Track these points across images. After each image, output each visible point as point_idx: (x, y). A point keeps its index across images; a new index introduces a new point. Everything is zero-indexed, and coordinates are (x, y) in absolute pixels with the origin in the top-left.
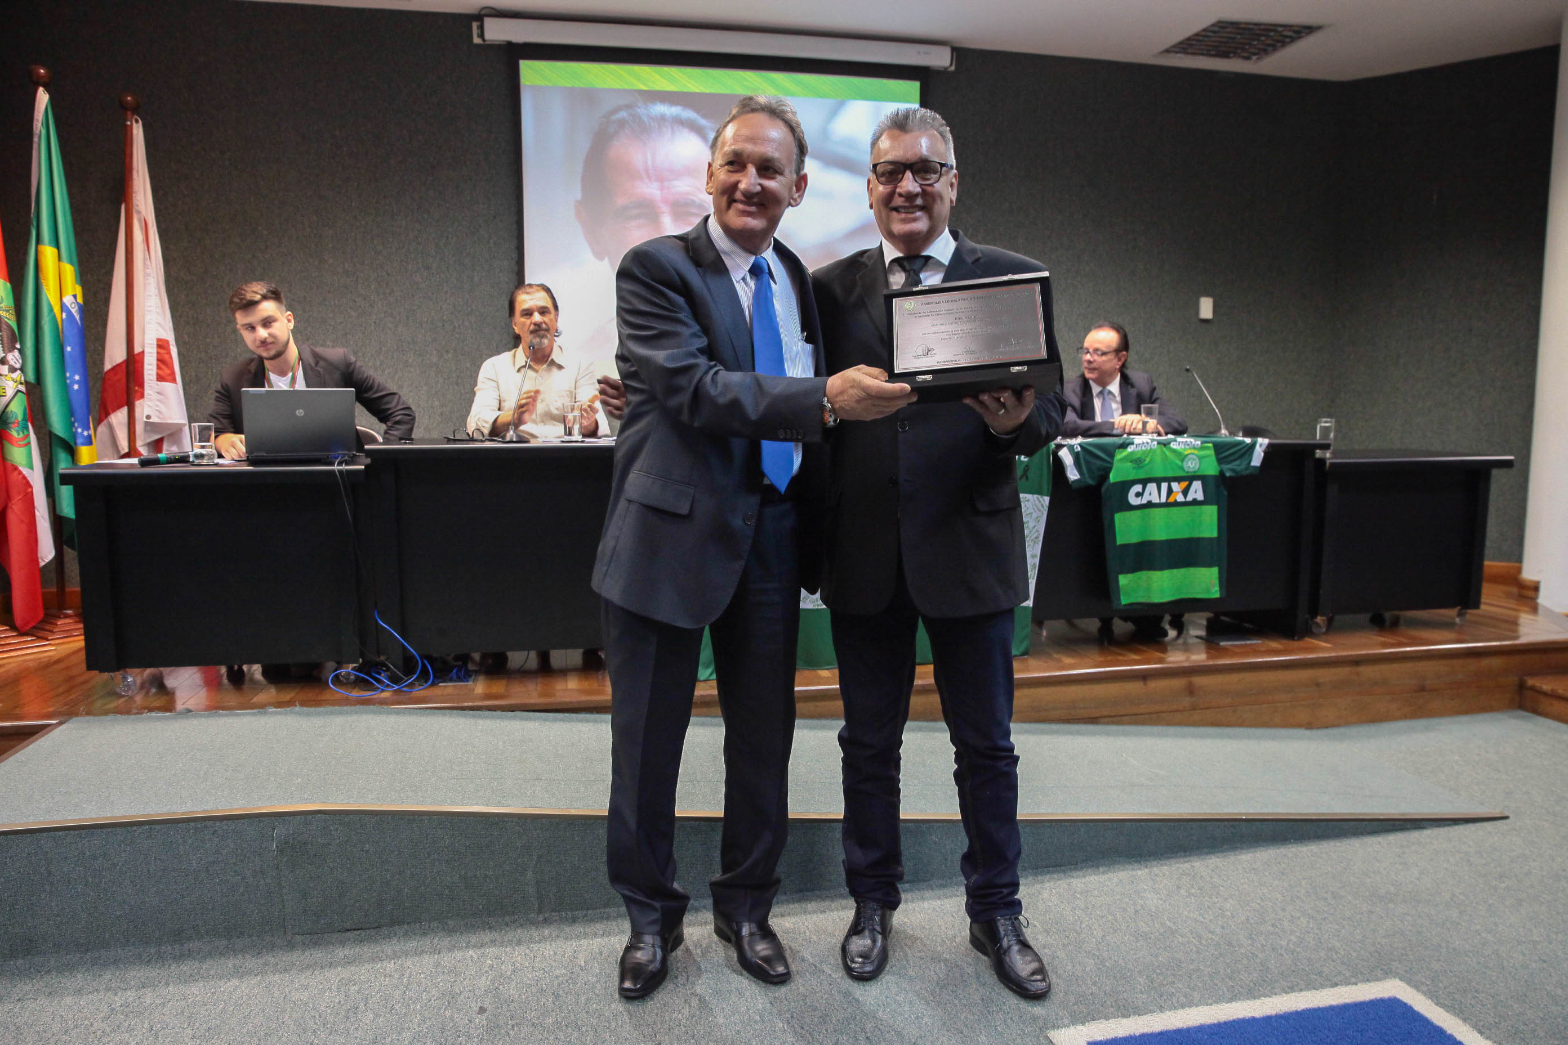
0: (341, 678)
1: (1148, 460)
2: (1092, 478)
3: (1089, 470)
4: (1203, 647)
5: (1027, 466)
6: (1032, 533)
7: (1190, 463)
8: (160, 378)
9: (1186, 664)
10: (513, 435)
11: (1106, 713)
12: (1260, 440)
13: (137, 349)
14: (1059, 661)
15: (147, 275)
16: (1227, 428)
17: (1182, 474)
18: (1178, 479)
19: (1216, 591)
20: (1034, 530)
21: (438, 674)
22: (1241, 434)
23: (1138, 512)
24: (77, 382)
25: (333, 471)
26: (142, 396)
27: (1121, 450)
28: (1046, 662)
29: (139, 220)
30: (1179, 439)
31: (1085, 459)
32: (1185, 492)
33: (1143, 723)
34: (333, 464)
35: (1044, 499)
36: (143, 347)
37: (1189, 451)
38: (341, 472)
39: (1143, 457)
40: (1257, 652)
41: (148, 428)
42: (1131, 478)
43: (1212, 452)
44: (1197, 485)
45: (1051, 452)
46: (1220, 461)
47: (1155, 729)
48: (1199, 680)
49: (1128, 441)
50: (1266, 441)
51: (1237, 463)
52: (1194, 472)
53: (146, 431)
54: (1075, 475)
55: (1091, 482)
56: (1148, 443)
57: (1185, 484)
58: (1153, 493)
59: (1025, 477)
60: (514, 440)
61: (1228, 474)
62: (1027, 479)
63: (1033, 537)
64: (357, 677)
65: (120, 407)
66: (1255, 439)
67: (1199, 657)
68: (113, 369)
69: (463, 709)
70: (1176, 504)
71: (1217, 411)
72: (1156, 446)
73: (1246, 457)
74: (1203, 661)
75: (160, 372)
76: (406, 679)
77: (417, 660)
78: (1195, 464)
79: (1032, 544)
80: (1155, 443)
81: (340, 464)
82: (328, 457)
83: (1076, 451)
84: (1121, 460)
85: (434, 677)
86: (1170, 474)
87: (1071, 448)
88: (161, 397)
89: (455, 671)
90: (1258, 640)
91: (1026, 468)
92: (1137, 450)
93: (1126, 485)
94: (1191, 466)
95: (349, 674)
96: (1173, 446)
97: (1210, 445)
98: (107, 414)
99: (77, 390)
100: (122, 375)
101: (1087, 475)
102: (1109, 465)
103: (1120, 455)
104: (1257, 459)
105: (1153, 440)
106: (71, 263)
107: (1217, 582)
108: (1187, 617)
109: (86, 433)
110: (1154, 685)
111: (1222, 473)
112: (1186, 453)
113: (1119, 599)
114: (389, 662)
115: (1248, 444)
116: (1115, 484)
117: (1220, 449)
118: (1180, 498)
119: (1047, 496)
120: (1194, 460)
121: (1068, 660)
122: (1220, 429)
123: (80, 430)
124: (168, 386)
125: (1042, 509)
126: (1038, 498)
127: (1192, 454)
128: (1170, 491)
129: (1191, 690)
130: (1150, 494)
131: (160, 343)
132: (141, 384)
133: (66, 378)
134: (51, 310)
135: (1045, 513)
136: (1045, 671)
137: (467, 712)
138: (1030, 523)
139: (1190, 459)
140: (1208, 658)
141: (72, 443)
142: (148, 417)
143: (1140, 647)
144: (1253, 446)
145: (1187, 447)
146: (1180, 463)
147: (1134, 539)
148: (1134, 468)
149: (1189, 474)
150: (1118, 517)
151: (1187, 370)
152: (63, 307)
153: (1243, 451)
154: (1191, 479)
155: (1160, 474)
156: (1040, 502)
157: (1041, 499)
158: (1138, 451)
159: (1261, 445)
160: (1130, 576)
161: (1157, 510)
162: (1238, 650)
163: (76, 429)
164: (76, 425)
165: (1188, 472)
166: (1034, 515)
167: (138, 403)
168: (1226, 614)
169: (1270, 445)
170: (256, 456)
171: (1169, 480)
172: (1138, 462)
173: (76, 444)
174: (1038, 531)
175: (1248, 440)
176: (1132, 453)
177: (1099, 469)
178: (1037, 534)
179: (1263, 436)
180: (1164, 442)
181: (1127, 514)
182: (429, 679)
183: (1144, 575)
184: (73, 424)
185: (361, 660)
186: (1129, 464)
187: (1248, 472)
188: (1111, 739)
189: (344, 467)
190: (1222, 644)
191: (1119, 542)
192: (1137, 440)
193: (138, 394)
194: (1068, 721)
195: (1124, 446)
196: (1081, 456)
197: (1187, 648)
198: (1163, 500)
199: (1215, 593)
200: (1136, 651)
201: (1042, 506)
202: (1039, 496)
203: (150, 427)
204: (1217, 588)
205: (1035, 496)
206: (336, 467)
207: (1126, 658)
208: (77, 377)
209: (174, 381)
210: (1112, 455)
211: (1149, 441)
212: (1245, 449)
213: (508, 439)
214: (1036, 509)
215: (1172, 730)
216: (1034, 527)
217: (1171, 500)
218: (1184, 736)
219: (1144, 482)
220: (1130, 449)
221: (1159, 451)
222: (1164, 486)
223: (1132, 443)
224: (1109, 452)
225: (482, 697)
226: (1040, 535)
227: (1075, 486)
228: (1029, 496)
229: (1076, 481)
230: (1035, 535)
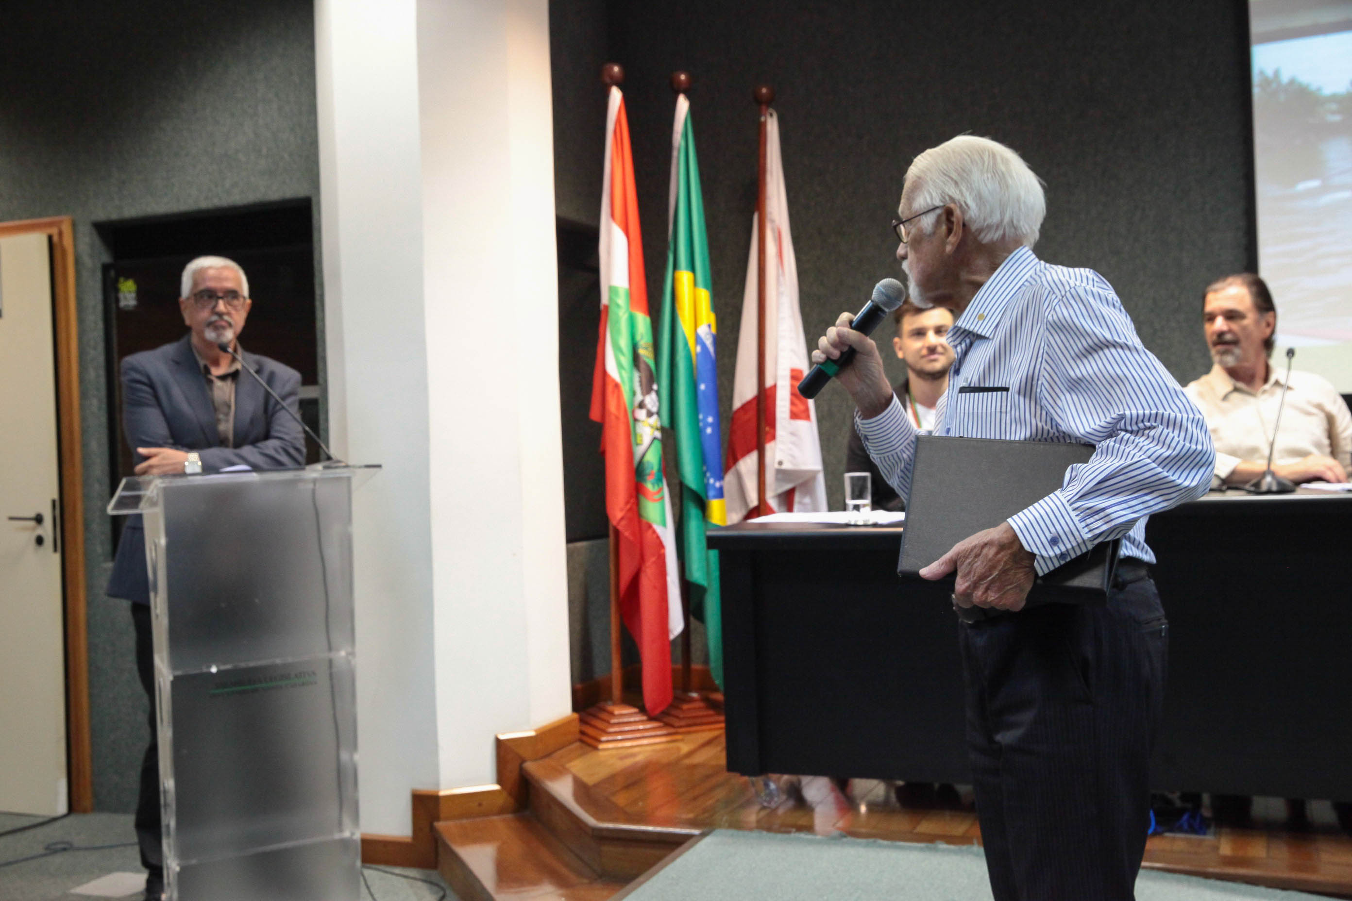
8: (794, 416)
10: (1270, 484)
13: (769, 383)
15: (779, 294)
21: (1162, 819)
24: (711, 425)
26: (773, 437)
29: (773, 230)
36: (776, 378)
41: (780, 476)
53: (777, 479)
60: (1274, 488)
65: (748, 452)
68: (745, 407)
69: (1207, 876)
75: (795, 409)
85: (1157, 823)
88: (793, 439)
89: (1185, 817)
98: (735, 460)
99: (710, 435)
100: (752, 414)
106: (706, 287)
109: (718, 485)
123: (712, 481)
124: (801, 424)
131: (794, 374)
132: (772, 423)
133: (697, 421)
134: (686, 344)
137: (1212, 882)
141: (703, 495)
142: (780, 463)
152: (698, 340)
163: (708, 479)
164: (708, 474)
167: (769, 447)
173: (707, 497)
184: (704, 474)
193: (769, 436)
203: (783, 474)
208: (710, 420)
209: (808, 418)
213: (1264, 487)
225: (1229, 861)
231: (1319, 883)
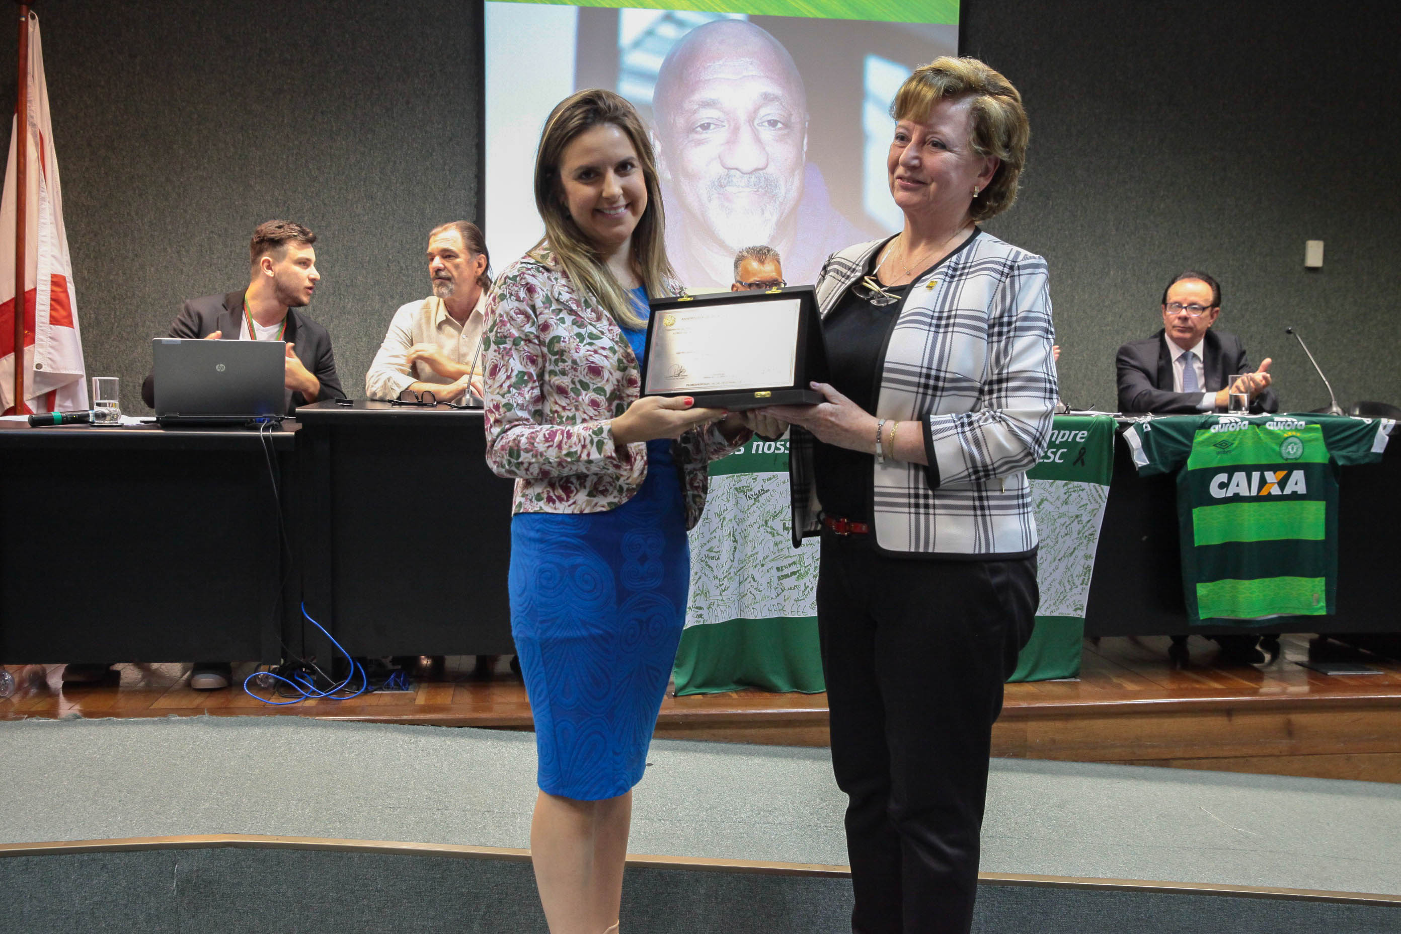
0: (258, 682)
1: (1236, 443)
2: (1163, 464)
3: (1162, 454)
4: (1304, 677)
5: (1083, 448)
6: (1086, 528)
7: (1290, 447)
8: (54, 321)
9: (1283, 698)
10: (469, 400)
11: (1179, 754)
12: (1384, 421)
13: (28, 287)
14: (1119, 686)
15: (41, 199)
16: (1339, 405)
17: (1281, 461)
18: (1274, 468)
19: (1321, 608)
20: (1089, 525)
21: (374, 680)
22: (1357, 412)
23: (1221, 508)
25: (258, 438)
26: (33, 341)
27: (1202, 431)
28: (1103, 688)
29: (34, 136)
30: (1277, 419)
31: (1157, 443)
32: (1282, 484)
33: (1227, 769)
34: (257, 429)
35: (1102, 490)
36: (35, 283)
37: (1290, 434)
38: (266, 438)
39: (1230, 440)
40: (1378, 687)
41: (38, 379)
42: (1214, 464)
43: (1320, 435)
44: (1298, 476)
45: (1114, 431)
46: (1330, 446)
47: (1243, 777)
48: (1300, 719)
49: (1211, 420)
50: (1392, 422)
51: (1353, 448)
52: (1296, 459)
53: (35, 382)
54: (1144, 461)
55: (1163, 469)
56: (1236, 423)
57: (1281, 474)
58: (1240, 484)
59: (1079, 464)
60: (470, 405)
61: (1340, 463)
62: (1083, 463)
63: (1087, 534)
64: (277, 681)
65: (5, 354)
66: (1377, 420)
67: (1299, 689)
69: (402, 722)
70: (1270, 498)
71: (1327, 383)
72: (1246, 427)
73: (1364, 441)
74: (1304, 694)
75: (54, 314)
76: (335, 684)
77: (349, 662)
78: (1297, 450)
79: (1085, 542)
80: (1247, 423)
81: (266, 429)
82: (252, 421)
83: (1145, 430)
84: (1202, 443)
85: (369, 683)
86: (1264, 461)
87: (1139, 427)
88: (54, 343)
89: (392, 677)
90: (1378, 670)
91: (1082, 451)
92: (1222, 431)
93: (1208, 474)
94: (1292, 451)
95: (267, 677)
96: (1270, 426)
97: (1318, 426)
100: (10, 313)
101: (1158, 461)
102: (1185, 449)
103: (1201, 437)
104: (1380, 444)
105: (1243, 419)
107: (1323, 596)
108: (1283, 638)
110: (1241, 721)
111: (1332, 461)
112: (1286, 435)
113: (1197, 613)
114: (315, 664)
115: (1369, 425)
116: (1193, 471)
117: (1329, 431)
118: (1275, 491)
119: (1106, 483)
120: (1296, 444)
121: (1131, 687)
122: (1331, 405)
124: (63, 330)
125: (1099, 500)
126: (1094, 486)
127: (1293, 436)
128: (1263, 482)
129: (1290, 731)
130: (1238, 485)
131: (55, 280)
132: (31, 326)
135: (1104, 505)
136: (1104, 698)
137: (406, 727)
138: (1084, 515)
139: (1291, 443)
140: (1312, 691)
142: (39, 366)
143: (1224, 674)
144: (1374, 428)
145: (1288, 428)
146: (1277, 448)
147: (1216, 540)
148: (1218, 453)
149: (1289, 461)
150: (1196, 512)
151: (1289, 332)
153: (1361, 434)
154: (1290, 467)
155: (1250, 461)
156: (1097, 492)
157: (1099, 489)
158: (1224, 433)
159: (1385, 427)
160: (1210, 585)
161: (1246, 506)
162: (1352, 683)
165: (1287, 459)
166: (1089, 507)
167: (27, 350)
168: (1335, 636)
169: (1397, 428)
170: (168, 417)
171: (1262, 468)
172: (1223, 446)
174: (1093, 526)
175: (1368, 421)
176: (1215, 435)
177: (1174, 454)
178: (1093, 529)
179: (1389, 416)
180: (1258, 422)
181: (1208, 509)
182: (362, 685)
183: (1227, 584)
185: (282, 661)
186: (1213, 448)
187: (1367, 460)
188: (1186, 788)
189: (271, 433)
190: (1330, 673)
191: (1197, 544)
192: (1224, 418)
193: (28, 340)
194: (1131, 762)
195: (1206, 426)
196: (1151, 437)
197: (1282, 677)
198: (1254, 492)
199: (1320, 609)
200: (1217, 678)
201: (1101, 498)
202: (1097, 485)
203: (41, 377)
204: (1323, 604)
205: (1092, 484)
206: (261, 433)
207: (1204, 687)
209: (70, 324)
210: (1191, 438)
211: (1238, 420)
212: (1364, 431)
213: (464, 404)
214: (1093, 501)
215: (1264, 779)
216: (1089, 521)
217: (1264, 492)
218: (1280, 788)
219: (1231, 470)
220: (1213, 430)
221: (1250, 434)
222: (1256, 476)
223: (1217, 423)
224: (1188, 432)
225: (423, 709)
226: (1095, 531)
227: (1142, 474)
228: (1084, 485)
229: (1143, 467)
230: (1090, 532)
231: (486, 720)
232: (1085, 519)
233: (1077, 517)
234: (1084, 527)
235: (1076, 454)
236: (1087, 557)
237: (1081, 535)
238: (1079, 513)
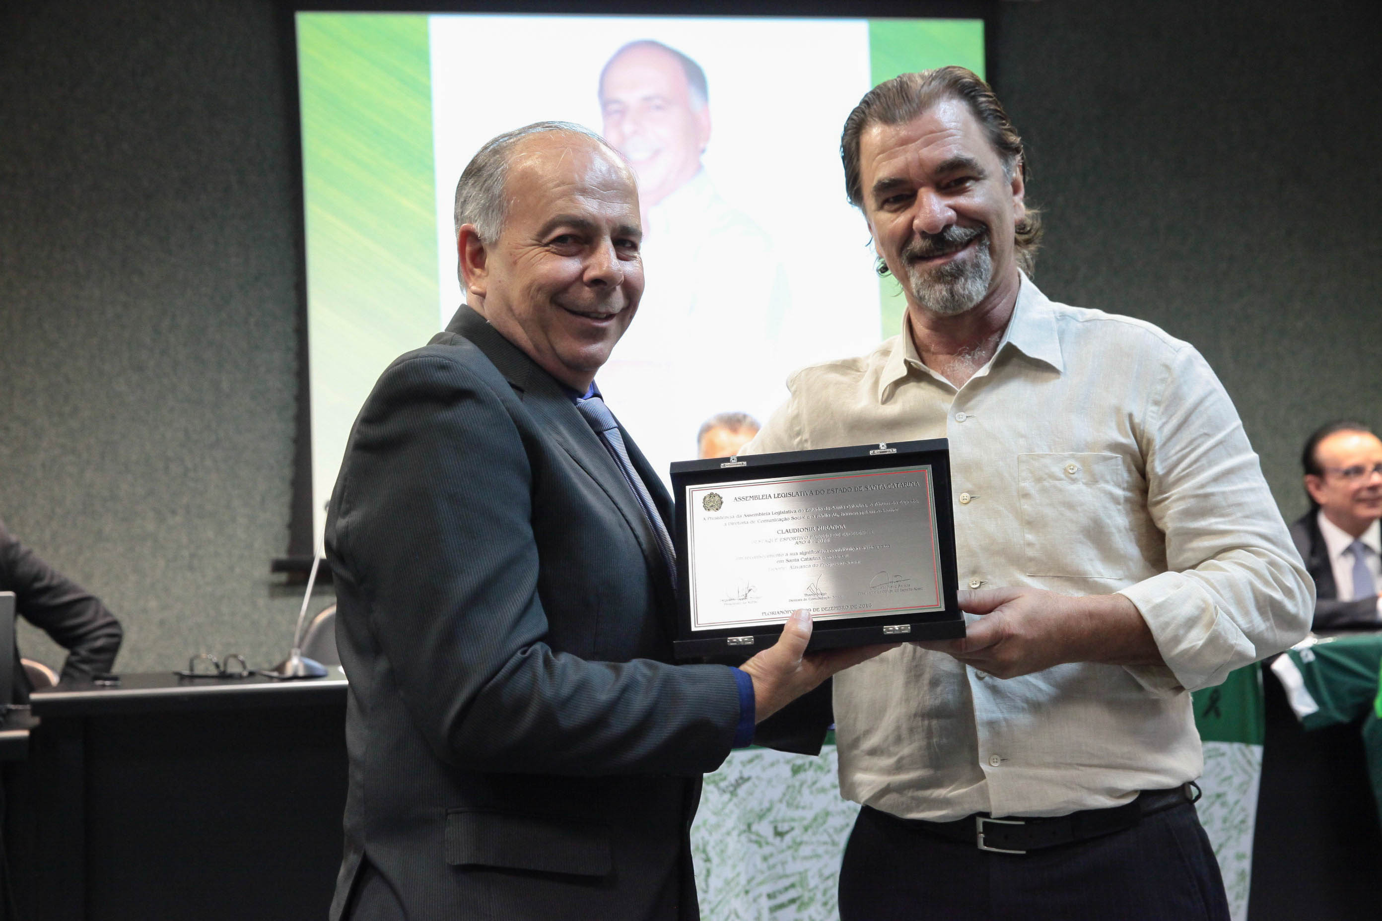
2: (1342, 710)
3: (1334, 694)
5: (1216, 692)
6: (1234, 813)
20: (1238, 808)
31: (1325, 677)
35: (1252, 753)
54: (1308, 706)
55: (1339, 717)
59: (1212, 715)
60: (301, 674)
62: (1218, 714)
63: (1236, 821)
79: (1235, 833)
83: (1306, 659)
87: (1296, 657)
91: (1215, 696)
101: (1330, 706)
102: (1368, 685)
119: (1257, 743)
125: (1250, 770)
126: (1240, 750)
135: (1257, 778)
138: (1228, 794)
156: (1245, 755)
157: (1247, 751)
166: (1237, 781)
174: (1243, 809)
177: (1353, 692)
196: (1316, 670)
201: (1249, 763)
202: (1242, 746)
205: (1236, 746)
210: (1375, 669)
213: (289, 673)
214: (1239, 772)
216: (1237, 803)
224: (1369, 660)
226: (1247, 816)
227: (1308, 725)
228: (1224, 747)
229: (1309, 717)
230: (1240, 818)
232: (1231, 798)
233: (1219, 796)
234: (1231, 811)
235: (1205, 701)
236: (1240, 857)
237: (1228, 824)
238: (1220, 790)
